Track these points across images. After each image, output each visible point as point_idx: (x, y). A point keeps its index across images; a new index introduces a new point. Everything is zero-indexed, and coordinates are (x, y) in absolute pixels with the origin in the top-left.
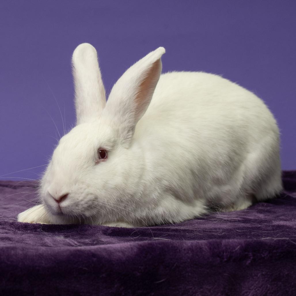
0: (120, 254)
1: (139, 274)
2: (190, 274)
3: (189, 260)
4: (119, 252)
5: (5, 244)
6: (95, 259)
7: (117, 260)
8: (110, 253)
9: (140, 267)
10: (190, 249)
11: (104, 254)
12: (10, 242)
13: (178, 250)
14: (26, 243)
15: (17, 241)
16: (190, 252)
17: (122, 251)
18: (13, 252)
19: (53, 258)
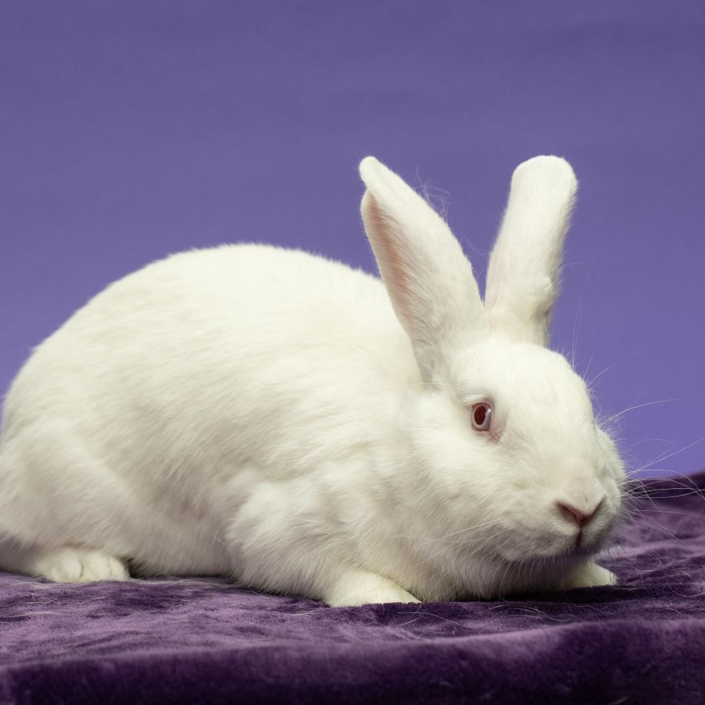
0: (523, 650)
1: (566, 689)
2: (683, 682)
3: (679, 653)
4: (519, 644)
5: (251, 642)
6: (464, 664)
7: (517, 662)
8: (499, 648)
9: (569, 673)
10: (680, 631)
11: (487, 651)
12: (263, 638)
13: (653, 636)
14: (300, 639)
15: (276, 636)
16: (679, 637)
17: (528, 644)
18: (277, 656)
19: (370, 665)
